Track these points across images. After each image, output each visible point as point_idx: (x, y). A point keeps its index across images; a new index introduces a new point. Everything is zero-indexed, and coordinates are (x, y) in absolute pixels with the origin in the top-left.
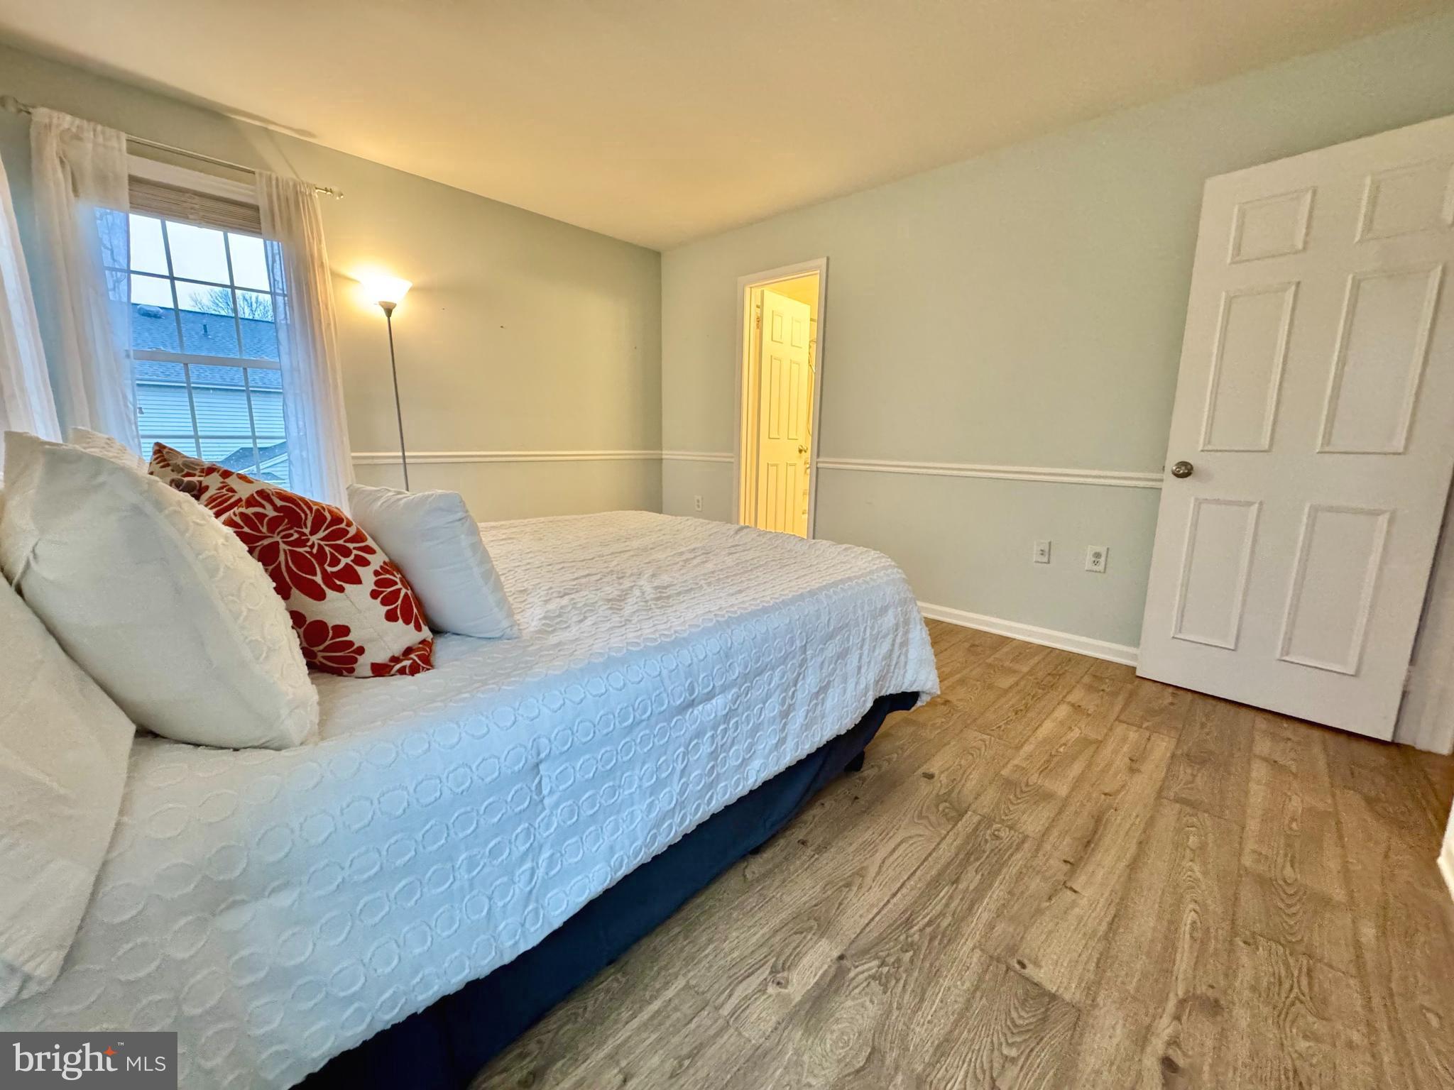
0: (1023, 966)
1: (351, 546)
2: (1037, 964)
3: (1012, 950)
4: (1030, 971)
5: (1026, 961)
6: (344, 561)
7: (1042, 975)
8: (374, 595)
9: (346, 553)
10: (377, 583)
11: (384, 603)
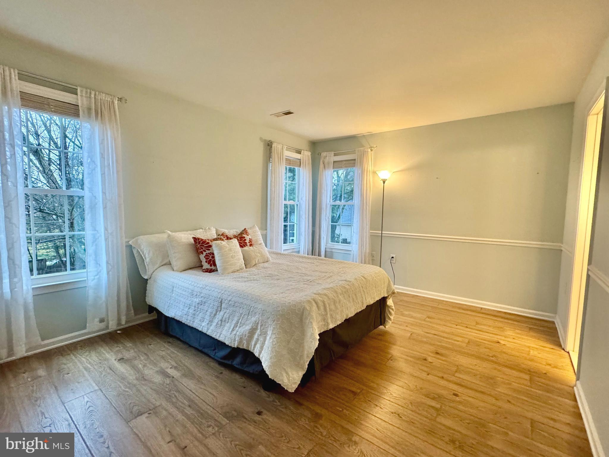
0: (149, 414)
1: (203, 248)
2: (147, 417)
3: (155, 413)
4: (146, 415)
5: (150, 415)
6: (201, 250)
7: (144, 417)
8: (205, 257)
9: (202, 249)
10: (206, 255)
11: (206, 259)
